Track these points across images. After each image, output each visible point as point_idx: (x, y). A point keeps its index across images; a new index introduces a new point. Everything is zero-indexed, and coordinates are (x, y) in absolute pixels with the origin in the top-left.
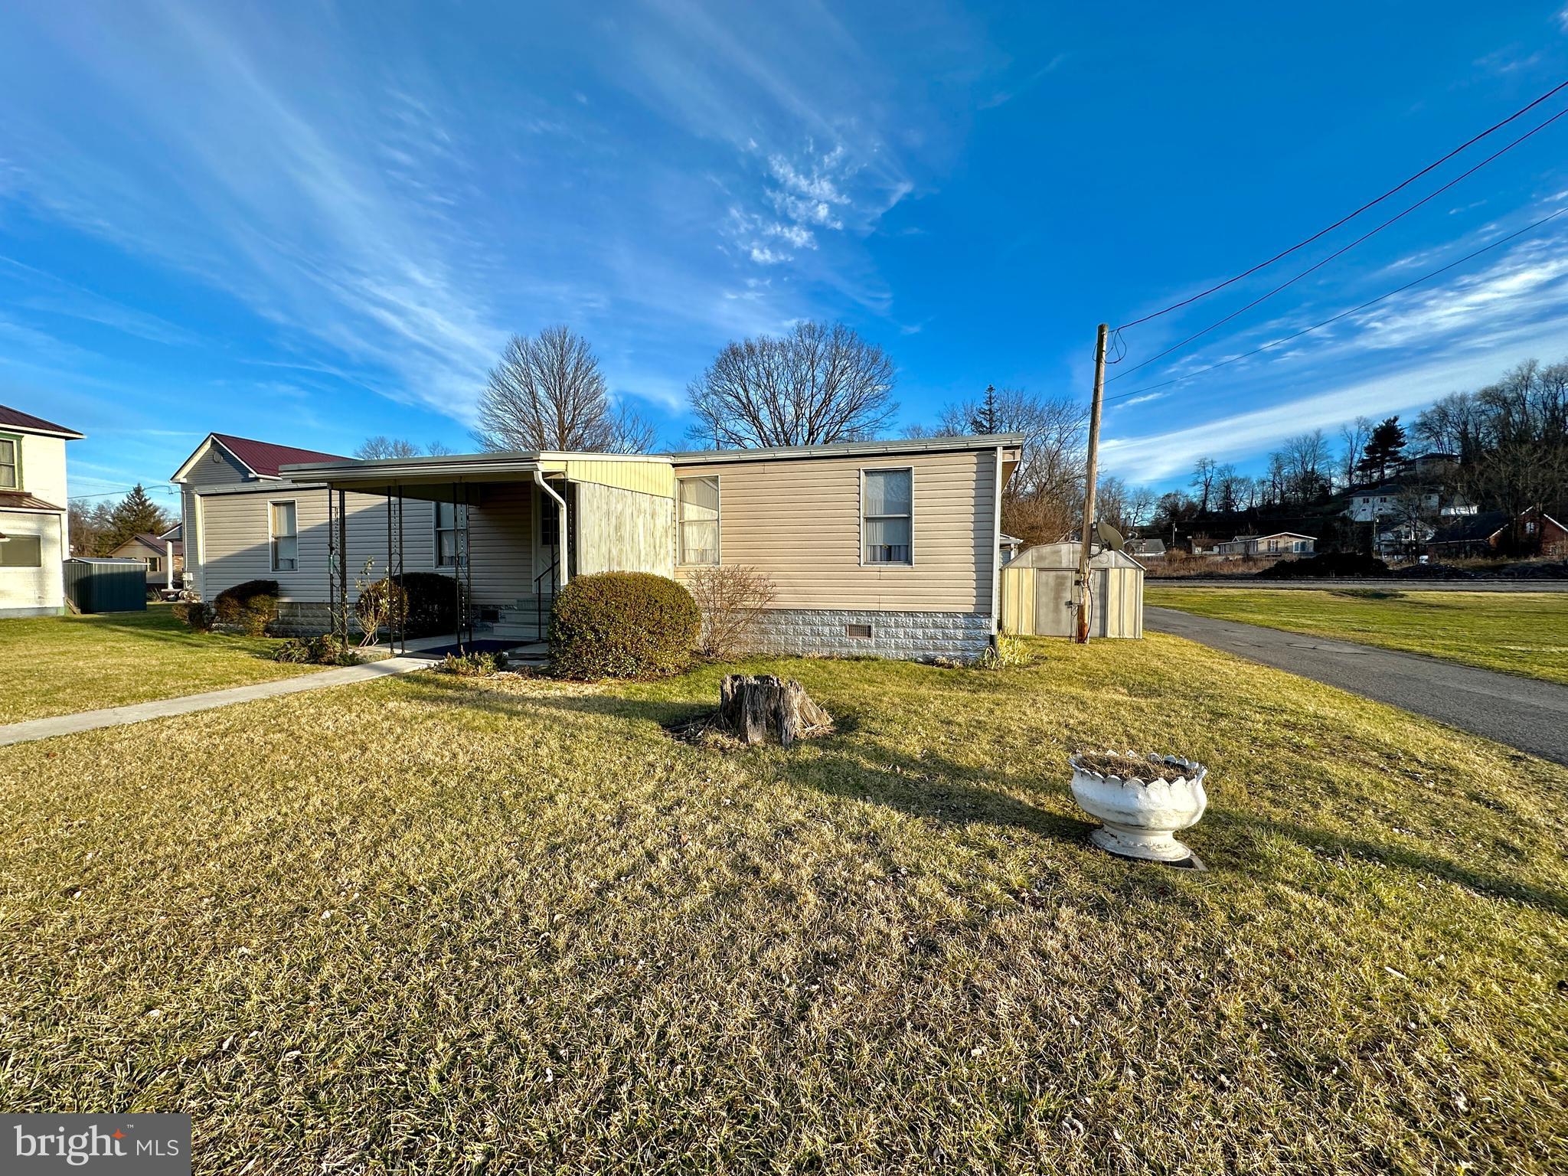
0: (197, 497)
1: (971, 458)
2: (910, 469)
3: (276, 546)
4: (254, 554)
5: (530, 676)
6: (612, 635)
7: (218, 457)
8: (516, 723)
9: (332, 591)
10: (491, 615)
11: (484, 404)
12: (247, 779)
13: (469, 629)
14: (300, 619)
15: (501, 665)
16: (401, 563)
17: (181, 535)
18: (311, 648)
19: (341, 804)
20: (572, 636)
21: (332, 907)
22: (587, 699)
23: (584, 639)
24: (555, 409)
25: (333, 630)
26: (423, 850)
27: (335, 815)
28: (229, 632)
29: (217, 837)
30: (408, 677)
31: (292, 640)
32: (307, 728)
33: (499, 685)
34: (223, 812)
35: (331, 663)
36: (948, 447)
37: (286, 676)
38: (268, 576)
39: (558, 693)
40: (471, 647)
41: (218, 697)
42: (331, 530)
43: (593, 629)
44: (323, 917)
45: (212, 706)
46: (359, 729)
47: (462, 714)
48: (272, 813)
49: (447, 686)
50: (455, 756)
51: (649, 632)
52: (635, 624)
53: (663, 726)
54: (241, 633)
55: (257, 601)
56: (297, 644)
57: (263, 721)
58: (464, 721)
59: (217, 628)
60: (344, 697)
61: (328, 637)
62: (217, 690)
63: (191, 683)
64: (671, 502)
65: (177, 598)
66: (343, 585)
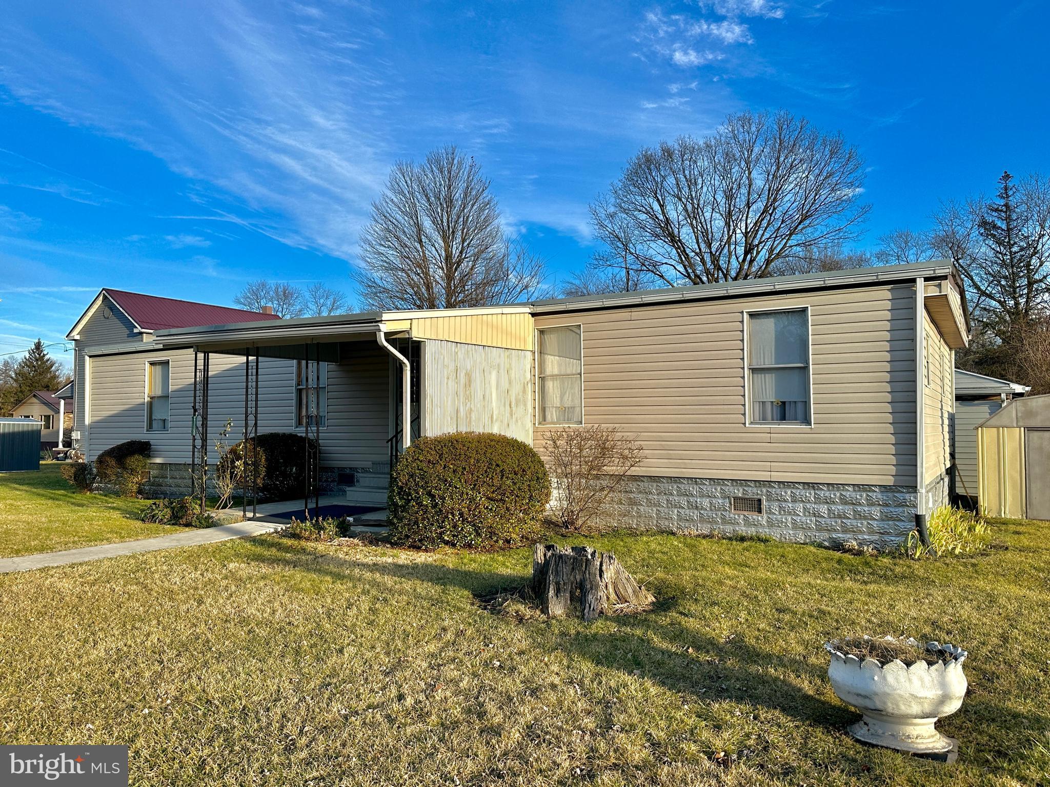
0: (87, 358)
1: (884, 293)
2: (805, 310)
3: (151, 404)
4: (131, 413)
5: (371, 543)
6: (448, 501)
7: (108, 312)
8: (338, 586)
9: (194, 452)
10: (347, 478)
11: (366, 241)
12: (106, 619)
13: (319, 492)
14: (169, 481)
15: (344, 530)
16: (256, 424)
17: (72, 393)
18: (173, 509)
19: (172, 642)
20: (409, 501)
21: (150, 707)
22: (415, 567)
23: (420, 504)
24: (441, 242)
25: (193, 492)
26: (224, 677)
27: (165, 648)
28: (107, 493)
29: (80, 657)
30: (255, 540)
31: (157, 501)
32: (158, 582)
33: (336, 551)
34: (86, 641)
35: (188, 525)
36: (852, 281)
37: (148, 536)
38: (141, 435)
39: (390, 560)
40: (316, 512)
41: (91, 552)
42: (195, 390)
43: (430, 494)
44: (144, 712)
45: (87, 559)
46: (200, 586)
47: (292, 577)
48: (121, 644)
49: (288, 549)
50: (274, 612)
51: (488, 498)
52: (472, 489)
53: (475, 595)
54: (117, 494)
55: (134, 461)
56: (161, 505)
57: (125, 575)
58: (293, 582)
59: (98, 489)
60: (192, 557)
61: (188, 499)
62: (91, 546)
63: (72, 539)
64: (529, 354)
65: (66, 457)
66: (204, 446)
